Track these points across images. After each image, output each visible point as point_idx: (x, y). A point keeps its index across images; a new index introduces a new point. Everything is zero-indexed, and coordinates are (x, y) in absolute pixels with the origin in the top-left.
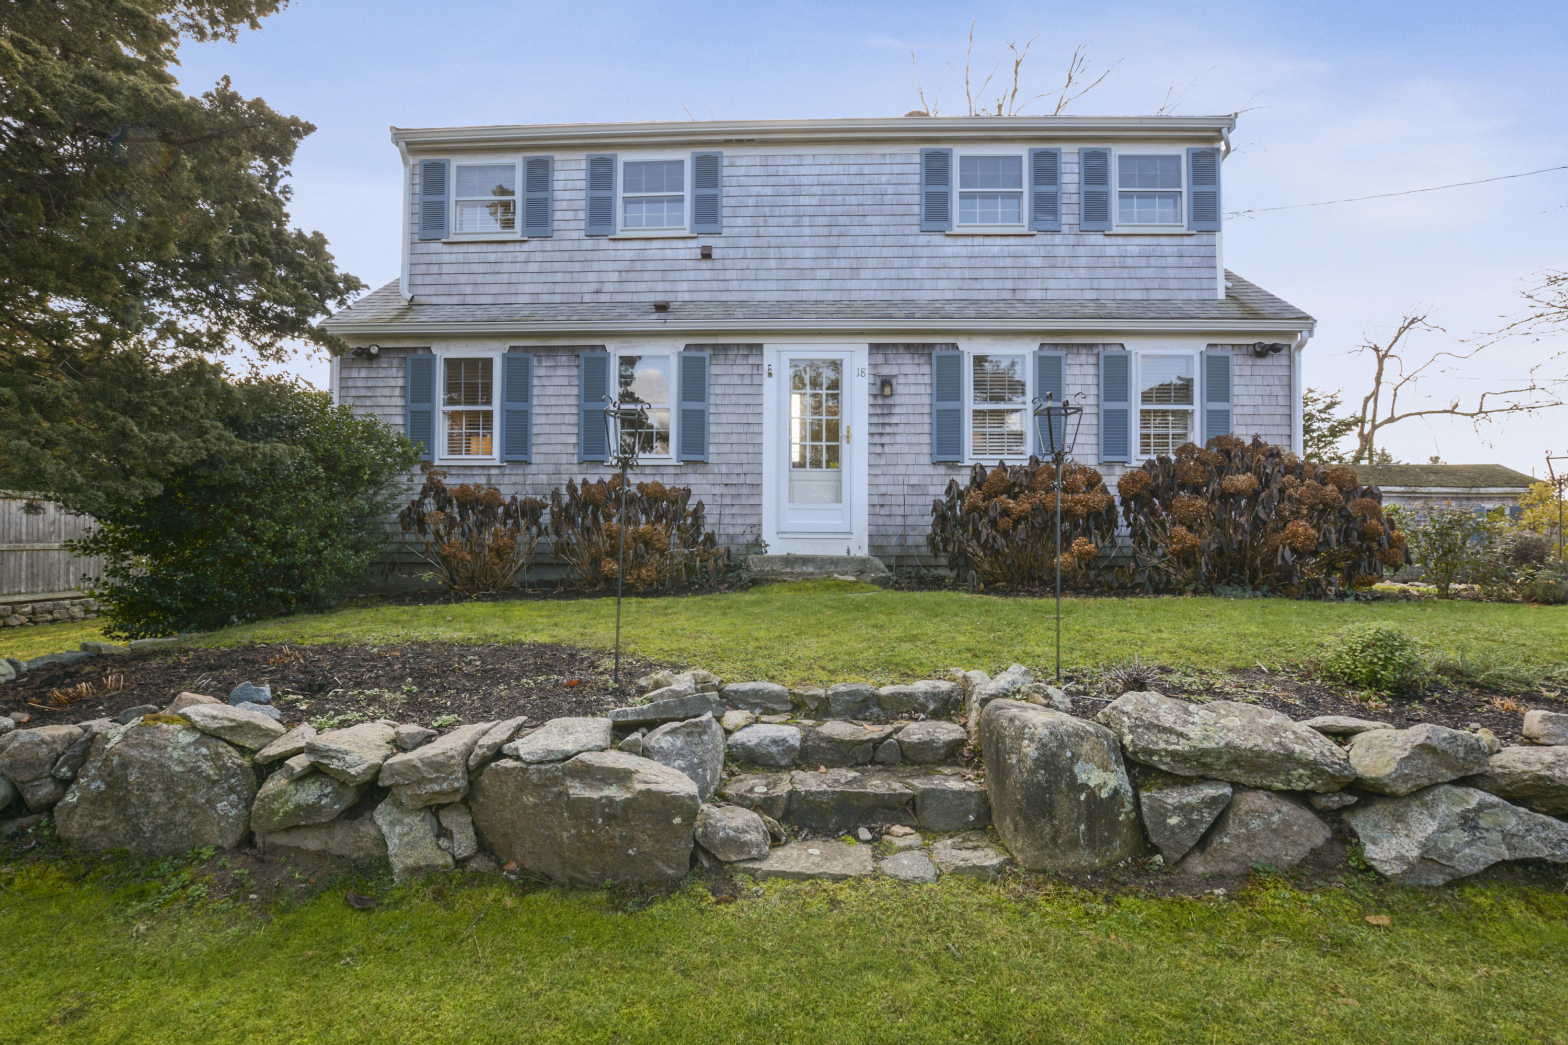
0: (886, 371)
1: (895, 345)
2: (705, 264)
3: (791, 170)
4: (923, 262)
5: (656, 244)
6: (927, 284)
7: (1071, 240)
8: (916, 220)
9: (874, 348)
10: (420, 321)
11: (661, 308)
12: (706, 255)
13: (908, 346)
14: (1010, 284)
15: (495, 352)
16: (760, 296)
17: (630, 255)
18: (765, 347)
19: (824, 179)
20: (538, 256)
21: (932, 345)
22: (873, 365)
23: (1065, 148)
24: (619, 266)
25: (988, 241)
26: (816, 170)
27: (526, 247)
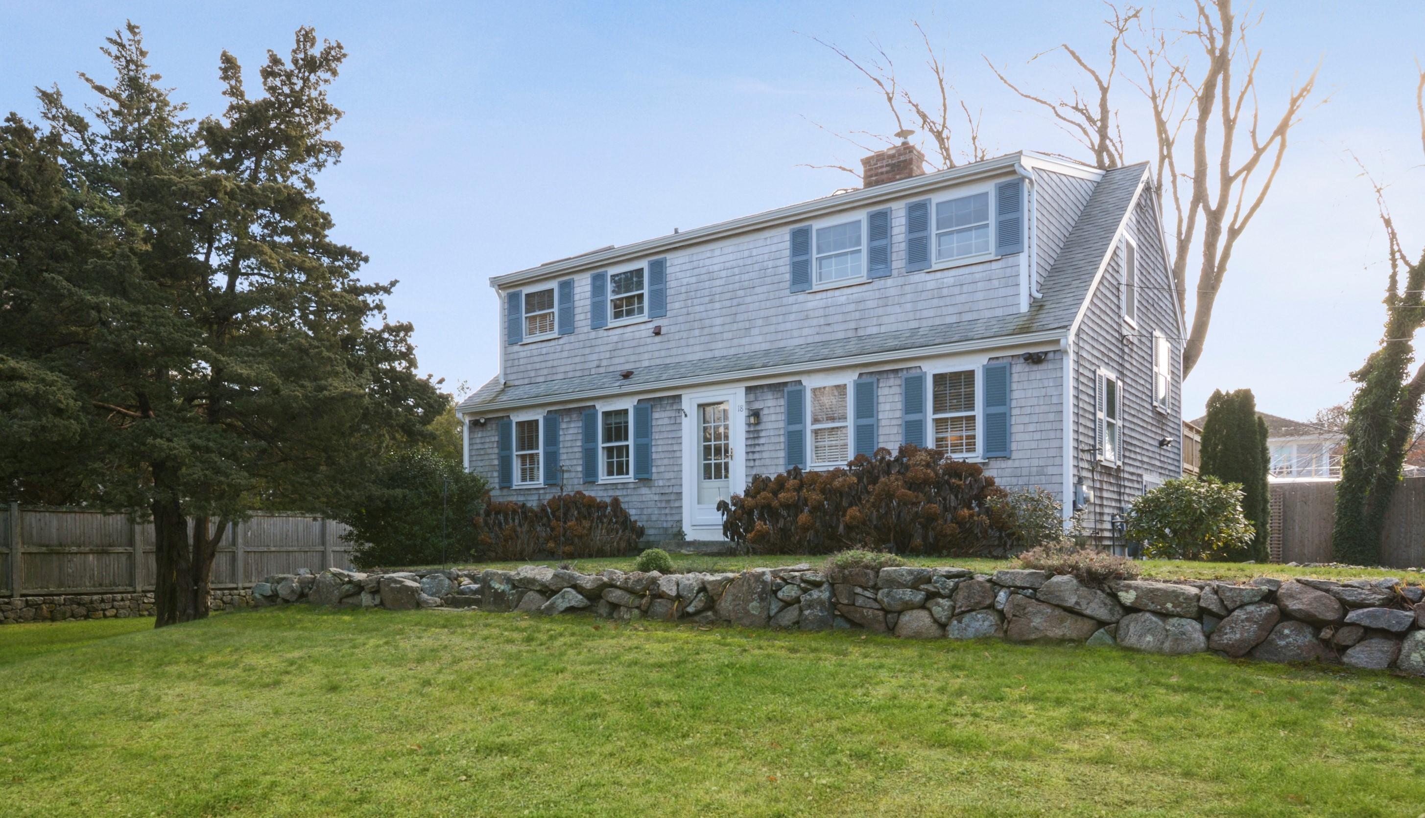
0: (757, 406)
1: (761, 386)
2: (658, 339)
3: (708, 262)
4: (792, 317)
5: (629, 329)
6: (796, 333)
7: (900, 281)
8: (787, 284)
9: (749, 389)
10: (506, 400)
11: (627, 375)
12: (657, 332)
13: (770, 386)
14: (853, 325)
15: (539, 416)
16: (689, 357)
17: (615, 339)
18: (683, 397)
19: (728, 265)
20: (567, 347)
21: (785, 384)
22: (748, 403)
23: (894, 205)
24: (610, 347)
25: (837, 293)
26: (723, 259)
27: (561, 341)
